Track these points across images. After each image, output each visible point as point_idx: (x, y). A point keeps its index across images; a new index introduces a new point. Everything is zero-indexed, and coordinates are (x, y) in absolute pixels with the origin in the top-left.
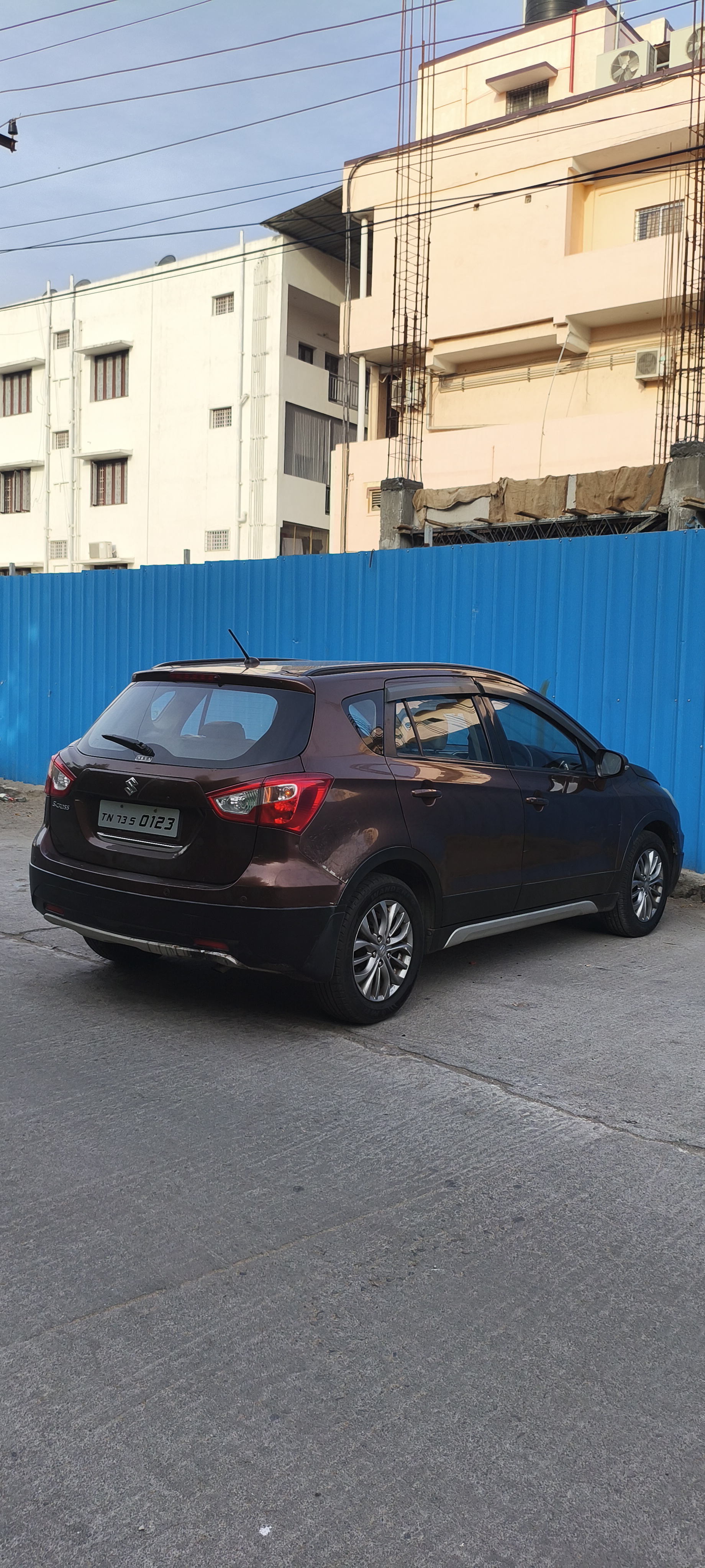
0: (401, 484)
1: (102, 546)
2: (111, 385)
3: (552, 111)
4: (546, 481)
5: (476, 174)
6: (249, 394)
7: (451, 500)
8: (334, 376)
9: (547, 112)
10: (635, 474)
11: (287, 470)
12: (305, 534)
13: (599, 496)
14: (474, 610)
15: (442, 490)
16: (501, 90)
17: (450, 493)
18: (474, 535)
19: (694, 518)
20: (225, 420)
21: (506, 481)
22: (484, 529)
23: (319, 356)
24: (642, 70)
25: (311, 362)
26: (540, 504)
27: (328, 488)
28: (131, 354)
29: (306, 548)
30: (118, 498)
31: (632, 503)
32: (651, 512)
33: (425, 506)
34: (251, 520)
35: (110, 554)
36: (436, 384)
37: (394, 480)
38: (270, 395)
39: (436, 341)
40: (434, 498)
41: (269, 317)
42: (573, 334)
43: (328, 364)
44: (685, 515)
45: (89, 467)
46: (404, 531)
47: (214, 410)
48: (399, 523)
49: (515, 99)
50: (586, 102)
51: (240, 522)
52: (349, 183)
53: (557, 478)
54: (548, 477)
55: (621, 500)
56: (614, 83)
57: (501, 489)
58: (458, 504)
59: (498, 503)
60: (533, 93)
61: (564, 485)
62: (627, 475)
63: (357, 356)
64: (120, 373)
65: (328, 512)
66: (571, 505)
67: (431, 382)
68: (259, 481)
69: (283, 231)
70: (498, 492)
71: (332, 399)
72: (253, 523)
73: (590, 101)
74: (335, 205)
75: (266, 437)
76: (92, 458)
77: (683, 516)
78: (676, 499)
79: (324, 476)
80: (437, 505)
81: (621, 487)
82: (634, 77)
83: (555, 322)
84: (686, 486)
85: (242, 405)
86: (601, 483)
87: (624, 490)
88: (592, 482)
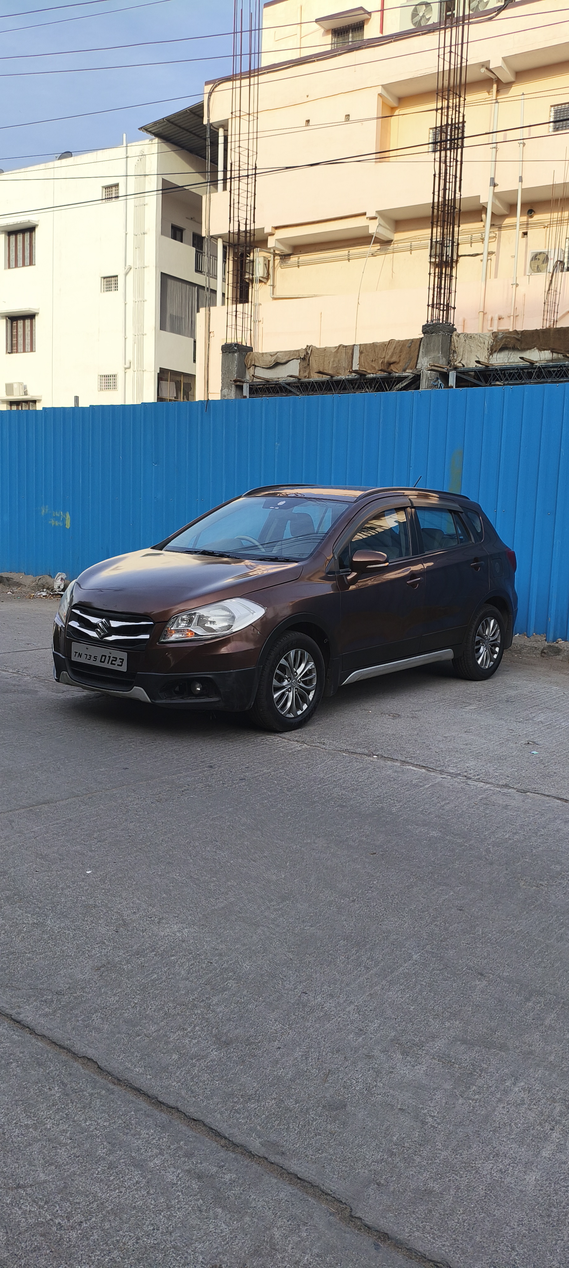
0: (236, 348)
1: (15, 386)
2: (21, 256)
3: (366, 48)
4: (338, 349)
5: (308, 96)
6: (132, 265)
7: (271, 361)
8: (200, 252)
9: (362, 49)
10: (400, 345)
11: (163, 327)
12: (178, 378)
13: (375, 361)
14: (276, 443)
15: (266, 353)
16: (328, 28)
17: (271, 356)
18: (288, 387)
19: (438, 379)
20: (113, 286)
21: (311, 348)
22: (295, 383)
23: (188, 236)
24: (434, 17)
25: (182, 241)
26: (334, 366)
27: (195, 342)
28: (37, 230)
29: (178, 389)
30: (28, 347)
31: (398, 366)
32: (408, 373)
33: (253, 365)
34: (134, 366)
35: (22, 393)
36: (277, 262)
37: (231, 345)
38: (149, 266)
39: (277, 228)
40: (260, 359)
41: (147, 204)
42: (381, 225)
43: (195, 242)
44: (432, 376)
45: (4, 321)
46: (238, 383)
47: (104, 278)
48: (235, 377)
49: (338, 35)
50: (391, 42)
51: (126, 369)
52: (209, 99)
53: (346, 347)
54: (340, 346)
55: (390, 364)
56: (413, 27)
57: (307, 353)
58: (277, 364)
59: (305, 364)
60: (352, 31)
61: (351, 352)
62: (394, 346)
63: (215, 238)
64: (29, 246)
65: (195, 361)
66: (356, 367)
67: (274, 260)
68: (140, 335)
69: (157, 135)
70: (305, 355)
71: (198, 270)
72: (136, 369)
73: (395, 41)
74: (198, 115)
75: (146, 300)
76: (7, 315)
77: (430, 377)
78: (426, 364)
79: (192, 333)
80: (263, 364)
81: (390, 354)
82: (428, 24)
83: (368, 215)
84: (433, 355)
85: (126, 274)
86: (376, 351)
87: (392, 357)
88: (370, 350)
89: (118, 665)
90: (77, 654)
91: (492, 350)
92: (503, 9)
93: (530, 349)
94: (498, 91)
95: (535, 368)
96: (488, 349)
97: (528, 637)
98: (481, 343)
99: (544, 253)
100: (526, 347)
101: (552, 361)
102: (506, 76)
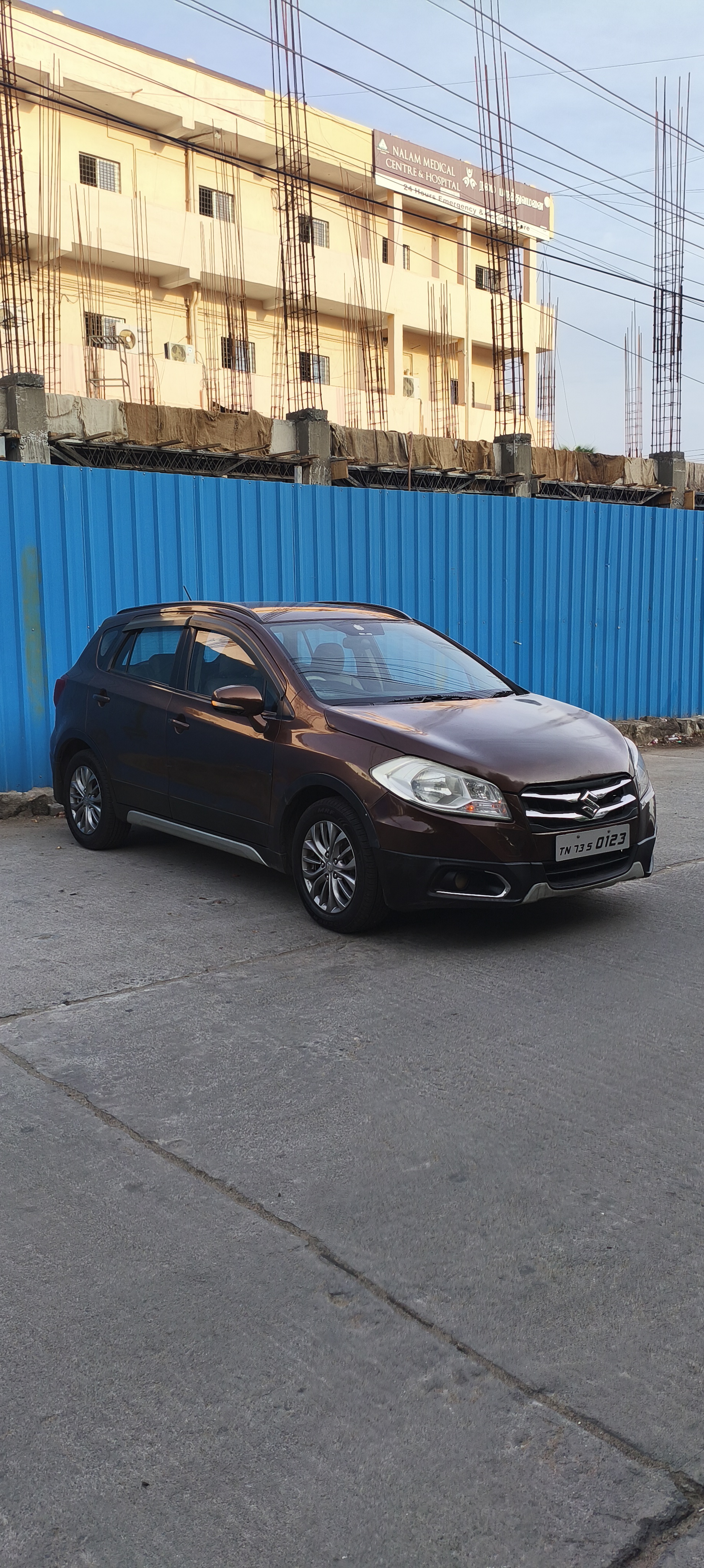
89: (619, 843)
90: (564, 850)
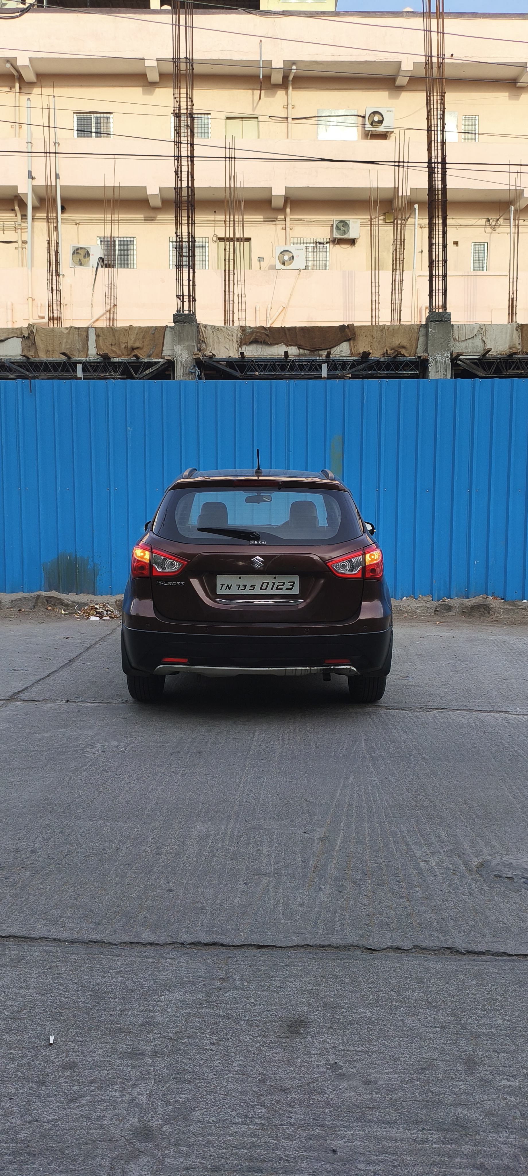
4: (70, 330)
10: (142, 332)
13: (116, 345)
19: (194, 366)
21: (35, 327)
22: (21, 362)
26: (68, 347)
31: (142, 352)
32: (160, 359)
44: (187, 363)
53: (79, 328)
54: (72, 327)
55: (134, 349)
57: (31, 332)
59: (29, 343)
61: (85, 334)
62: (136, 332)
66: (94, 350)
70: (28, 334)
77: (186, 364)
78: (180, 352)
81: (133, 340)
84: (185, 343)
86: (116, 336)
87: (135, 342)
88: (108, 334)
91: (241, 343)
92: (27, 12)
93: (277, 344)
94: (20, 88)
95: (289, 362)
96: (237, 342)
97: (416, 599)
98: (229, 335)
99: (85, 249)
100: (274, 342)
101: (299, 355)
102: (29, 76)
